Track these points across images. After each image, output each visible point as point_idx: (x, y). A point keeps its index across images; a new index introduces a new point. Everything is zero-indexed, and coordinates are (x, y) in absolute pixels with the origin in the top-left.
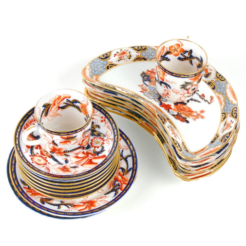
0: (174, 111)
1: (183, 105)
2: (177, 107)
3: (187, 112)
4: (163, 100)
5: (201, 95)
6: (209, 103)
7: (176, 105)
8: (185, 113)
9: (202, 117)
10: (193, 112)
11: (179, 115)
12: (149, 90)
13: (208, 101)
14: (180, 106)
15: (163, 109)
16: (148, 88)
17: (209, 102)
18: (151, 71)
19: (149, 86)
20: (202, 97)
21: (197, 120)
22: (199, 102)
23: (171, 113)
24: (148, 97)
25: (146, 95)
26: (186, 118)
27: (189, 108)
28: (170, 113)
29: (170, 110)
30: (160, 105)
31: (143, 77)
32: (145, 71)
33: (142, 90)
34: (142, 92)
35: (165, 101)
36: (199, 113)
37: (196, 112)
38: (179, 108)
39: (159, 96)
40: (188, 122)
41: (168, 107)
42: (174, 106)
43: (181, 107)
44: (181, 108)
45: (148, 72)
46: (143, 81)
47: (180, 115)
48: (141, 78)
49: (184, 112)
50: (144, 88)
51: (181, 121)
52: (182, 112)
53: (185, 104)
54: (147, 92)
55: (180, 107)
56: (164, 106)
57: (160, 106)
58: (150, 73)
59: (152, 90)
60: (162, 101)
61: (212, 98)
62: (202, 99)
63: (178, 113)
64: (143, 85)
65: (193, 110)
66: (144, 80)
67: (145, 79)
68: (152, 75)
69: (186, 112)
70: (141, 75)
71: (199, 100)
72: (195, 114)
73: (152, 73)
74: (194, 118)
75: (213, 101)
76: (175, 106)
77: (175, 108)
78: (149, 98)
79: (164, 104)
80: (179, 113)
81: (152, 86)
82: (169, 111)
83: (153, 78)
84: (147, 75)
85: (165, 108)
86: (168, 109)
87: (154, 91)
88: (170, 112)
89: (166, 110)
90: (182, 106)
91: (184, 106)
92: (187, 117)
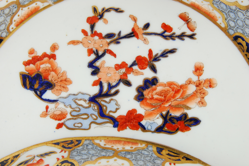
0: (151, 118)
1: (154, 86)
2: (148, 101)
3: (174, 97)
4: (110, 111)
5: (160, 30)
6: (192, 37)
7: (142, 99)
8: (173, 103)
9: (210, 84)
10: (186, 88)
11: (168, 118)
12: (69, 110)
13: (186, 34)
14: (152, 95)
15: (128, 133)
16: (61, 106)
17: (189, 33)
18: (31, 59)
19: (60, 100)
20: (167, 34)
21: (206, 98)
22: (172, 51)
23: (149, 128)
24: (79, 128)
25: (73, 127)
26: (185, 115)
27: (170, 84)
28: (149, 131)
29: (143, 122)
30: (116, 129)
31: (32, 88)
32: (23, 69)
33: (58, 122)
34: (59, 126)
35: (117, 109)
36: (195, 78)
37: (190, 82)
38: (153, 102)
39: (96, 108)
40: (196, 121)
41: (134, 118)
42: (143, 106)
43: (155, 97)
44: (157, 99)
45: (28, 66)
46: (40, 97)
47: (170, 119)
48: (31, 93)
49: (169, 104)
50: (56, 113)
51: (182, 131)
52: (167, 105)
53: (155, 81)
54: (69, 116)
55: (152, 98)
56: (125, 123)
57: (119, 130)
58: (34, 64)
59: (74, 105)
60: (111, 114)
61: (184, 18)
62: (172, 37)
63: (162, 115)
64: (47, 108)
65: (181, 81)
66: (38, 92)
67: (37, 89)
68: (42, 66)
69: (172, 100)
70: (24, 85)
71: (170, 48)
72: (192, 89)
73: (38, 63)
74: (199, 99)
75: (192, 24)
76: (143, 104)
77: (148, 108)
78: (85, 129)
79: (121, 117)
80: (164, 113)
81: (64, 94)
82: (144, 129)
83: (49, 74)
84: (33, 76)
85: (131, 125)
86: (137, 124)
87: (76, 102)
88: (146, 127)
89: (137, 129)
90: (155, 92)
91: (159, 89)
92: (186, 111)
